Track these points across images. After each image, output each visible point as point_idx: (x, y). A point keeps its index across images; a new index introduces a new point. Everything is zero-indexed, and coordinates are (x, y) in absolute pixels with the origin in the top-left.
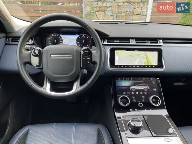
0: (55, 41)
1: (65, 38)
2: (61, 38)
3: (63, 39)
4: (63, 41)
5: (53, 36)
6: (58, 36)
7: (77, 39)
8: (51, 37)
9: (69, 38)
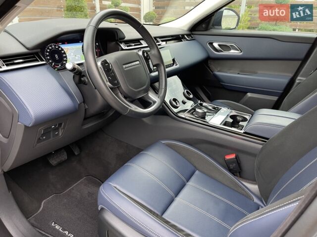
0: (57, 56)
1: (68, 49)
2: (62, 50)
3: (65, 51)
4: (67, 55)
5: (50, 48)
8: (48, 50)
9: (73, 49)
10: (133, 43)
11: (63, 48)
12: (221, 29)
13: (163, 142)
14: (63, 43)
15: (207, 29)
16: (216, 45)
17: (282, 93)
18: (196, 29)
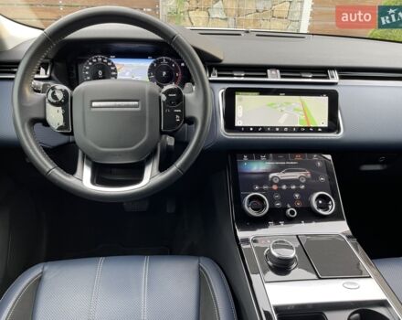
0: (100, 73)
1: (123, 65)
4: (118, 73)
5: (95, 61)
6: (105, 61)
7: (149, 69)
8: (90, 64)
9: (132, 66)
11: (115, 63)
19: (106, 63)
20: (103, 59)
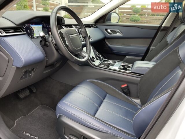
0: (29, 31)
1: (34, 27)
2: (32, 28)
3: (33, 28)
4: (34, 31)
5: (25, 26)
6: (29, 26)
7: (42, 29)
8: (24, 27)
9: (37, 28)
10: (69, 26)
11: (32, 27)
12: (111, 22)
13: (88, 80)
14: (32, 24)
15: (104, 22)
16: (109, 31)
17: (144, 55)
18: (98, 22)
19: (29, 27)
20: (28, 25)
